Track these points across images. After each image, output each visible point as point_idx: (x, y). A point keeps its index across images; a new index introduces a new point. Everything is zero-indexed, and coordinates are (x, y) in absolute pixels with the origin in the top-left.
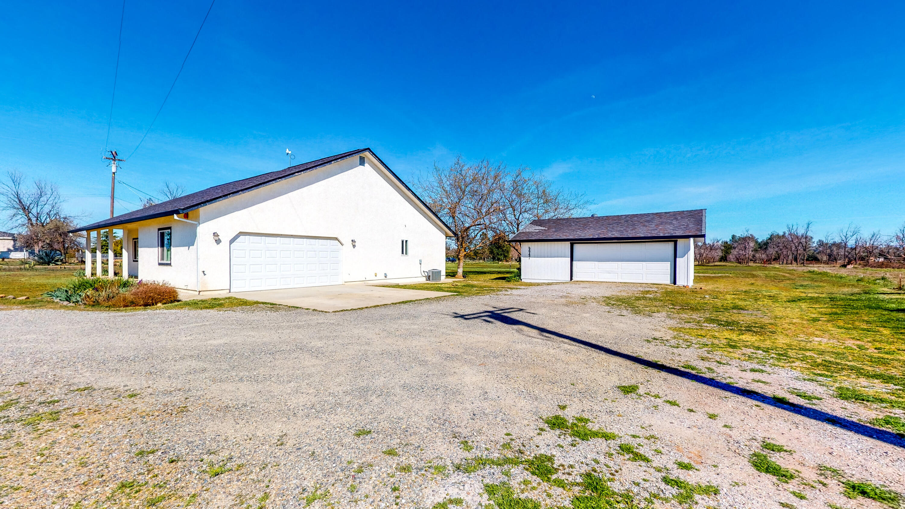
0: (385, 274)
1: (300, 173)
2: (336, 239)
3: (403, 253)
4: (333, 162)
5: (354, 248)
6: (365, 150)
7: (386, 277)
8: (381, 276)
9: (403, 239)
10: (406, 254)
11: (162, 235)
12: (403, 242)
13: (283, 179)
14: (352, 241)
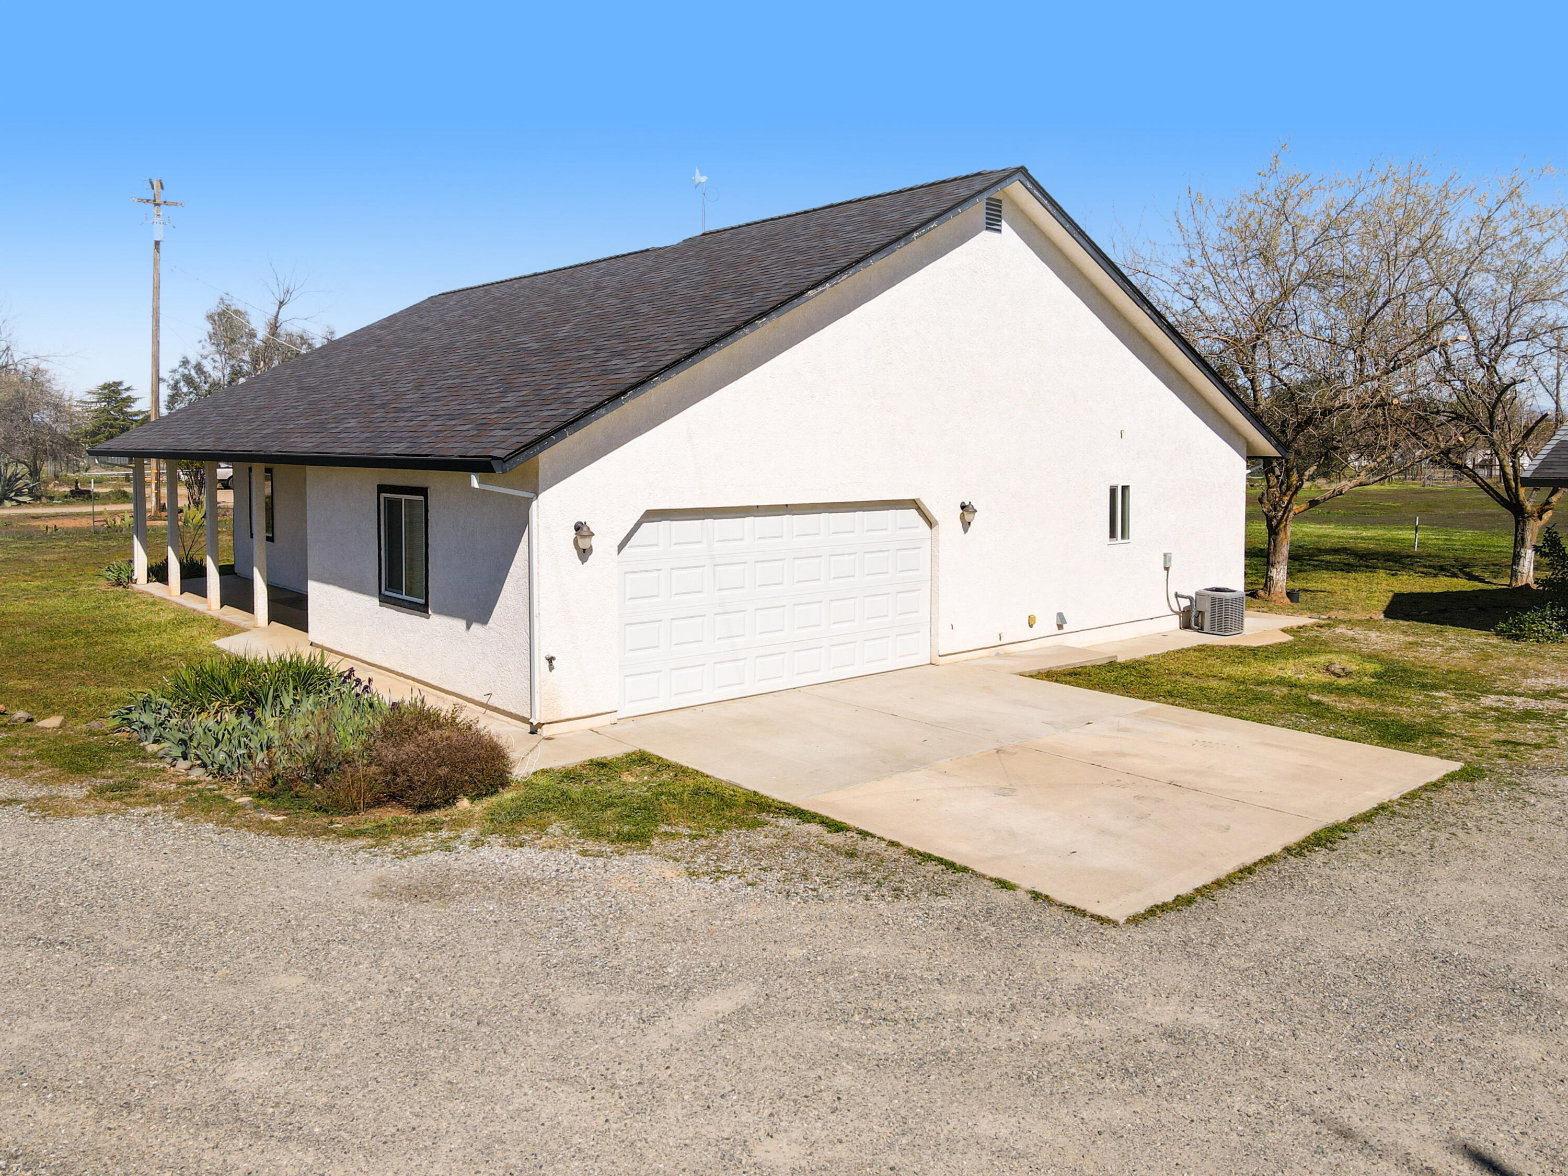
0: (1060, 616)
1: (820, 289)
2: (914, 504)
3: (1113, 534)
4: (916, 234)
5: (966, 531)
6: (1007, 176)
7: (1060, 627)
8: (1046, 625)
9: (1114, 483)
10: (1123, 537)
11: (393, 509)
12: (1113, 491)
13: (774, 315)
14: (963, 507)
